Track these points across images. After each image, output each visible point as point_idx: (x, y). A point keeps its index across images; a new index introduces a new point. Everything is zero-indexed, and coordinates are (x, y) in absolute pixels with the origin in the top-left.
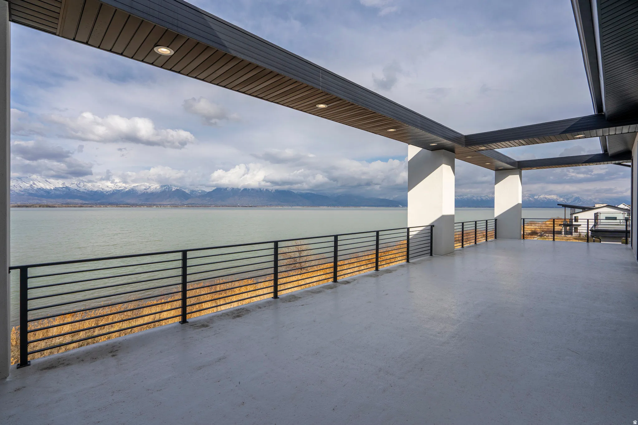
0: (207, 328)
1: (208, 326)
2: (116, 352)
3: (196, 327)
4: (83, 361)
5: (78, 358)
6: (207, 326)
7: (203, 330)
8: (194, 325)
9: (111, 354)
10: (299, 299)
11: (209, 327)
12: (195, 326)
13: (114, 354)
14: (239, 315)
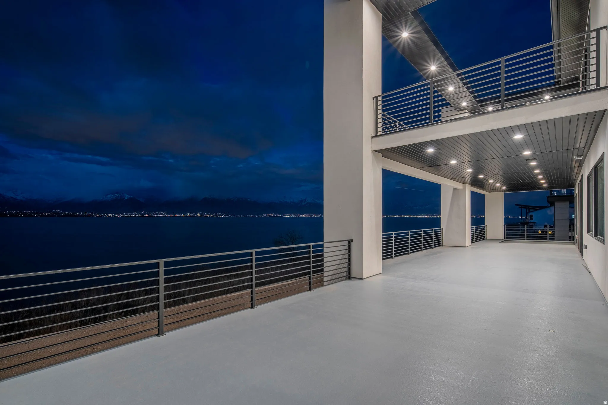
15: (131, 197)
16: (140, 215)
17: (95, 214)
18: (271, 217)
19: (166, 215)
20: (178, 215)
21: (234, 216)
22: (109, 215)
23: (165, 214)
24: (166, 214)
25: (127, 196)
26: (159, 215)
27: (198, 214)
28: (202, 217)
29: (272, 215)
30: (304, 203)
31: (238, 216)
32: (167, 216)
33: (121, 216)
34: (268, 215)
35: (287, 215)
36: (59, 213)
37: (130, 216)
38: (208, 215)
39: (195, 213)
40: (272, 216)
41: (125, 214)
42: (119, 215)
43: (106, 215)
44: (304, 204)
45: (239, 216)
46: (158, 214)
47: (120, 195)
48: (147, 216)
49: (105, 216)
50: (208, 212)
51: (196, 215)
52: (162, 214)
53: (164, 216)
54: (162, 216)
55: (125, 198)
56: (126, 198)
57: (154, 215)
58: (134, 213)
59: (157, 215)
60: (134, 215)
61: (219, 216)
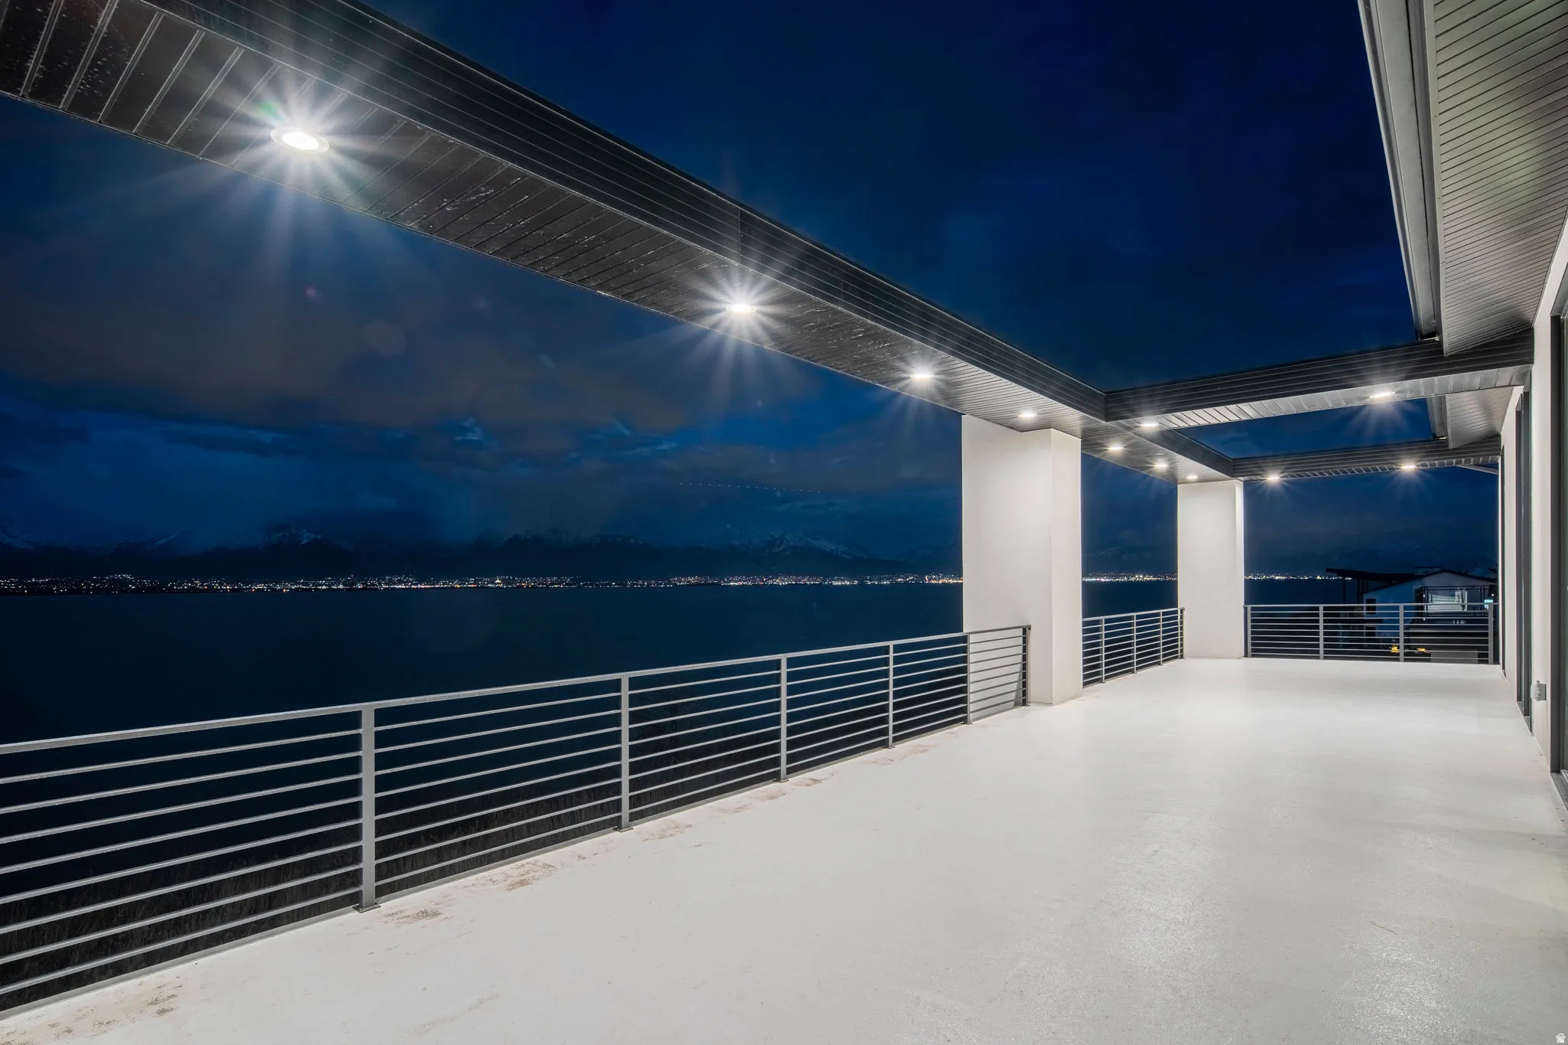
0: (436, 919)
1: (439, 914)
2: (170, 1000)
3: (404, 920)
4: (69, 1031)
5: (52, 1026)
6: (435, 914)
7: (423, 927)
8: (396, 913)
9: (156, 1008)
10: (687, 829)
11: (441, 917)
12: (400, 915)
13: (165, 1006)
14: (525, 880)
15: (319, 537)
16: (341, 586)
17: (221, 584)
18: (691, 585)
19: (413, 584)
20: (444, 584)
21: (592, 585)
22: (260, 586)
23: (408, 582)
24: (412, 582)
25: (307, 534)
26: (395, 584)
27: (498, 581)
28: (507, 587)
29: (692, 580)
30: (779, 546)
31: (602, 585)
32: (413, 586)
33: (291, 589)
34: (683, 582)
35: (732, 581)
36: (125, 582)
37: (316, 589)
38: (524, 582)
39: (490, 577)
40: (693, 585)
41: (303, 584)
42: (286, 587)
43: (250, 588)
44: (778, 550)
45: (606, 584)
46: (390, 582)
47: (287, 534)
48: (361, 589)
49: (246, 589)
50: (523, 575)
51: (493, 583)
52: (400, 582)
53: (406, 588)
54: (399, 588)
55: (300, 542)
56: (305, 541)
57: (380, 584)
58: (326, 580)
59: (386, 584)
60: (326, 586)
61: (552, 584)
